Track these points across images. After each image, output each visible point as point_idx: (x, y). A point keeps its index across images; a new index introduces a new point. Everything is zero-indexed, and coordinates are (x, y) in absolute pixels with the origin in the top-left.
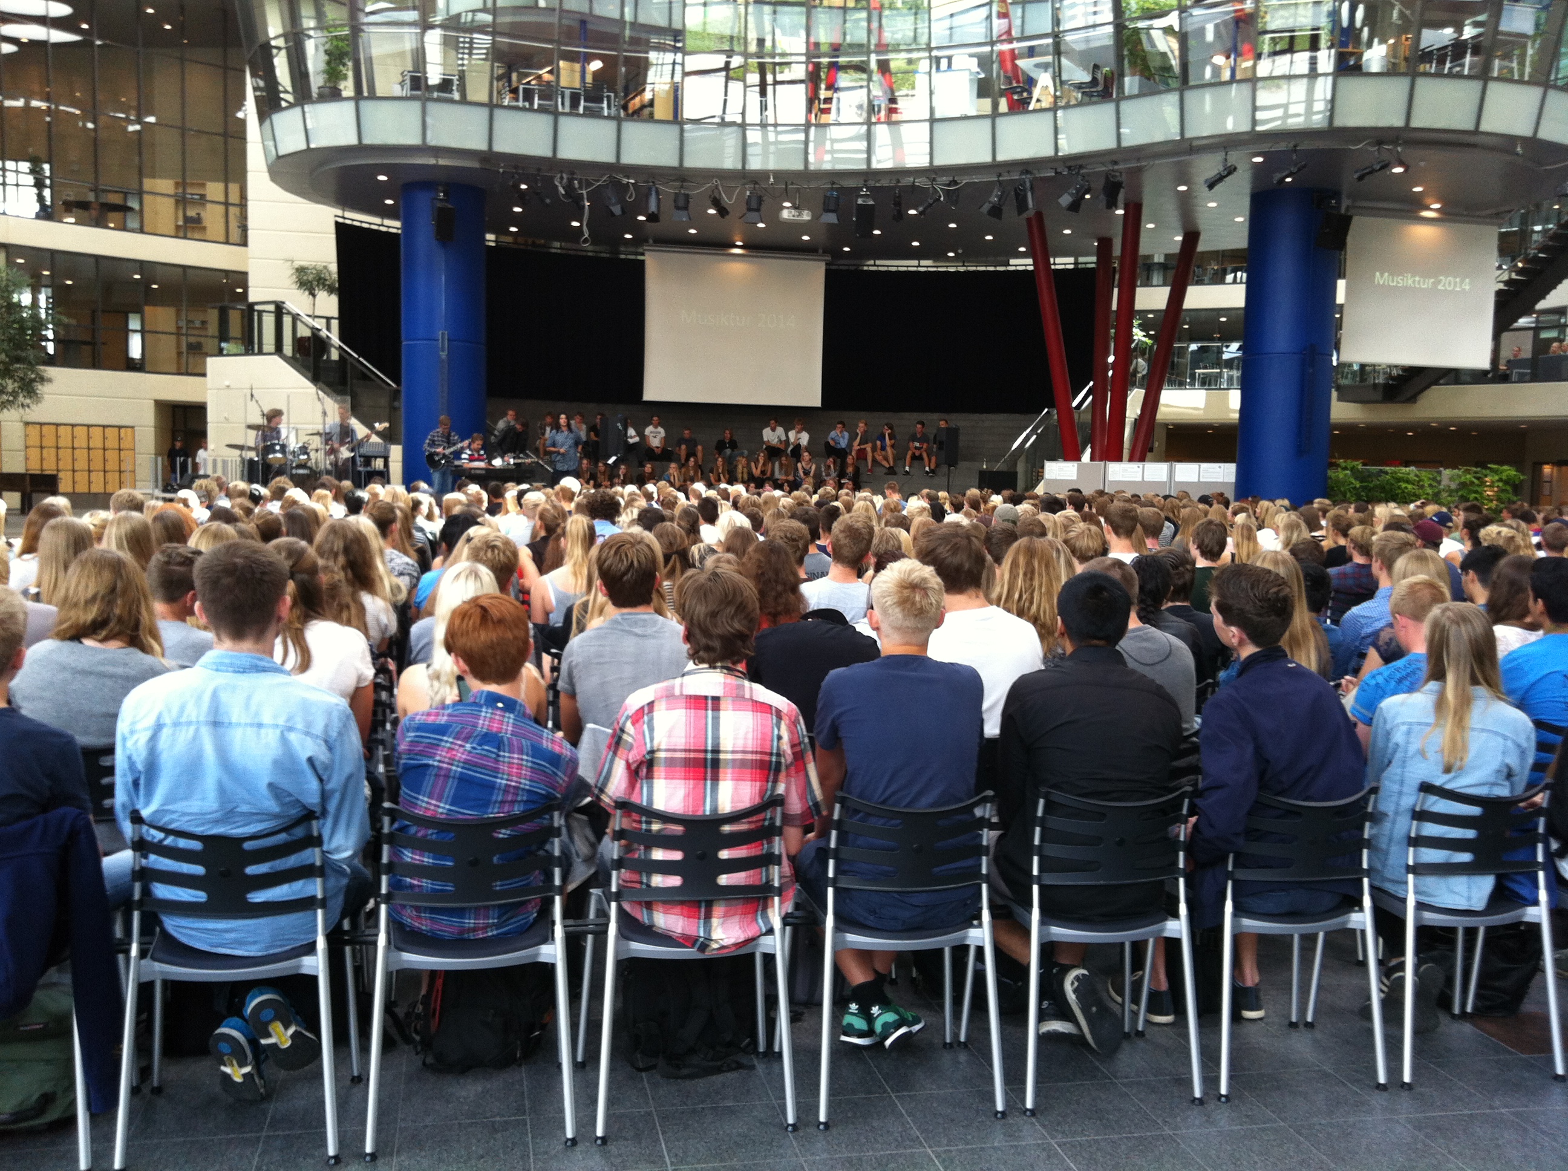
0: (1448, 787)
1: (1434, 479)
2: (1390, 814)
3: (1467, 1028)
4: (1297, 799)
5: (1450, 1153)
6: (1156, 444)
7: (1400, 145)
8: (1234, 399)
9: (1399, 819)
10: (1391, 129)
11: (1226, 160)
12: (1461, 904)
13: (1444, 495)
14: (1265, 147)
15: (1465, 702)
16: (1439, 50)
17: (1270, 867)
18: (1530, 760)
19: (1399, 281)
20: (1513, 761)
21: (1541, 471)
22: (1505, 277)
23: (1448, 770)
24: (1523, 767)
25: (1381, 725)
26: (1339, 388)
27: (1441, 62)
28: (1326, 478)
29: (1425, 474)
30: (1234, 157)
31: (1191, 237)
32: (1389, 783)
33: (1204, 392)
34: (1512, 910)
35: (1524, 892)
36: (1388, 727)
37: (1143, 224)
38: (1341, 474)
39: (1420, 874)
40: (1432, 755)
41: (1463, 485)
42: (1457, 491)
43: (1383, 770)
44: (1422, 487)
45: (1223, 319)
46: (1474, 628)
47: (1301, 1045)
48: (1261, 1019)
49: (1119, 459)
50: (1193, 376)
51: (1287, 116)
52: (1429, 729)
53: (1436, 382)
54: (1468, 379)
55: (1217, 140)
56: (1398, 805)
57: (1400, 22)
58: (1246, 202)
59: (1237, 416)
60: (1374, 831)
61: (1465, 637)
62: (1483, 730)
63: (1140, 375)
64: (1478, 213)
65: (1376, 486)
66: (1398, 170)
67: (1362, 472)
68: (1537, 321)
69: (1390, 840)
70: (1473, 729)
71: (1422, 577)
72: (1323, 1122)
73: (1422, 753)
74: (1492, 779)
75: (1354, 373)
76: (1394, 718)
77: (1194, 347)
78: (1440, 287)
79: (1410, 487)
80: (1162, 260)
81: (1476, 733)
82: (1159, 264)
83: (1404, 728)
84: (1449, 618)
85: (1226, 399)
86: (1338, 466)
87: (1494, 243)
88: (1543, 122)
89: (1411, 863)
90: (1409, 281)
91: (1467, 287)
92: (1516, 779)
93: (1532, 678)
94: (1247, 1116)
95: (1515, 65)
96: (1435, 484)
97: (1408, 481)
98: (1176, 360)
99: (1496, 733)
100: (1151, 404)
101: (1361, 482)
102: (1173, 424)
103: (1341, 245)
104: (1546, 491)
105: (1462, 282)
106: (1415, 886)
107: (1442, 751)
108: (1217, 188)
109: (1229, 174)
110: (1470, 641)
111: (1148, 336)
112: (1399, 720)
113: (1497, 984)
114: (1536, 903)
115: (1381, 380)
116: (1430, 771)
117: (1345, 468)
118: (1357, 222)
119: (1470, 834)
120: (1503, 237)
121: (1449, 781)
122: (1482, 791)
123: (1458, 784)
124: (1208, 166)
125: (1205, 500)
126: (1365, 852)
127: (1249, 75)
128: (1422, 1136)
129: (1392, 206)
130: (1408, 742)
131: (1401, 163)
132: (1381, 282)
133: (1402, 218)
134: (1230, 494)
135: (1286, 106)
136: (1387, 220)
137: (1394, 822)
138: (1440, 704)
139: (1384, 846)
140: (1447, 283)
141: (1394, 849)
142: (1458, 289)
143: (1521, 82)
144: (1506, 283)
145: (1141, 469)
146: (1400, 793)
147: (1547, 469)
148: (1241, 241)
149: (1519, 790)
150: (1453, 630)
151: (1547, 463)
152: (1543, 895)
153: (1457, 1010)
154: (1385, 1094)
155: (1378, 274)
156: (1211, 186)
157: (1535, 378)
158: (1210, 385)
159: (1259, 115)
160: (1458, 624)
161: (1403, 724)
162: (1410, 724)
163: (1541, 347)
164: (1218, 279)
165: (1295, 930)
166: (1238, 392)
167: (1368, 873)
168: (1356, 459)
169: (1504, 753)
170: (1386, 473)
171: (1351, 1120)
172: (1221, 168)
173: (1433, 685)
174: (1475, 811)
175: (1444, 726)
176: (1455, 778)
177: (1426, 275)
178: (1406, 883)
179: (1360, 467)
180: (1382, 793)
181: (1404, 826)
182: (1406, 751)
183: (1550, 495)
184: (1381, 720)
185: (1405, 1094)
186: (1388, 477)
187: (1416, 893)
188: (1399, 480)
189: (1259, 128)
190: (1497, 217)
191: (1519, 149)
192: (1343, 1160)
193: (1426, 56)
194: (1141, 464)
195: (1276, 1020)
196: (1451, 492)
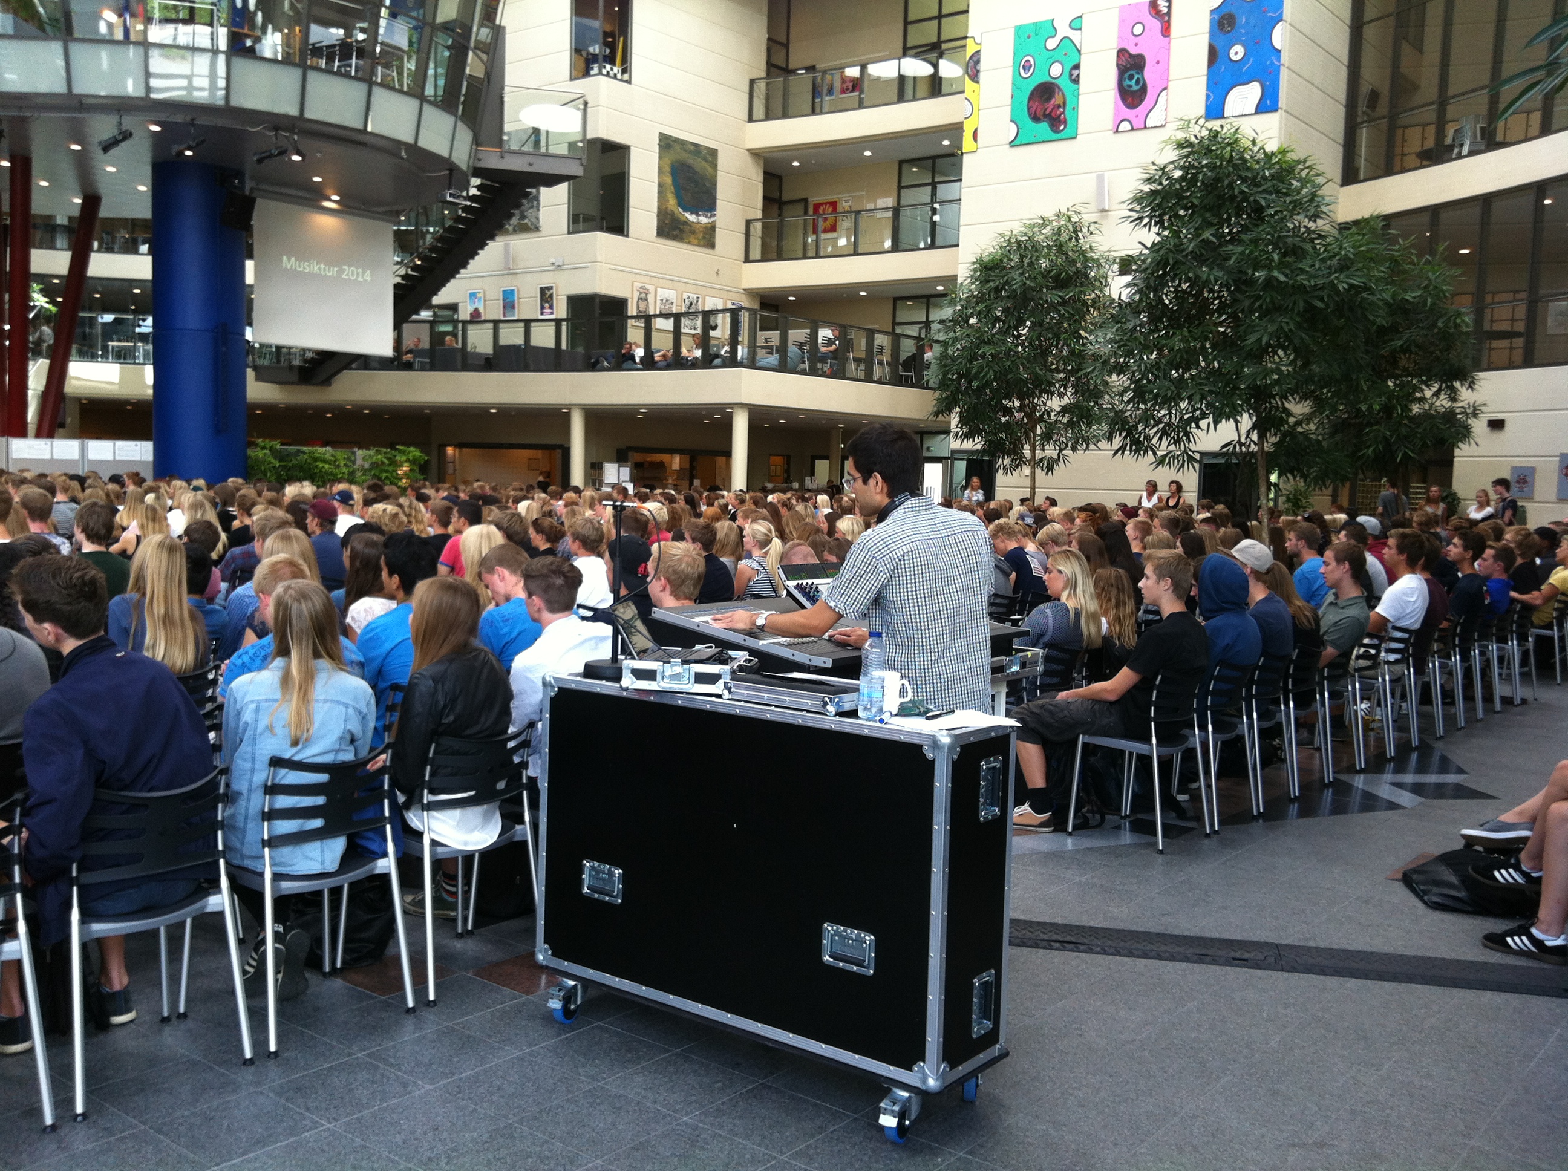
0: (296, 758)
1: (348, 459)
2: (245, 792)
3: (338, 983)
4: (140, 791)
5: (308, 1109)
6: (69, 420)
7: (295, 133)
8: (148, 373)
9: (253, 796)
10: (286, 117)
11: (120, 123)
12: (315, 868)
13: (359, 474)
14: (162, 117)
15: (309, 676)
16: (328, 47)
17: (118, 865)
18: (372, 724)
19: (304, 267)
20: (355, 727)
21: (445, 452)
22: (403, 272)
23: (295, 743)
24: (364, 732)
25: (232, 704)
26: (256, 368)
27: (330, 59)
28: (246, 457)
29: (341, 454)
30: (128, 122)
31: (92, 201)
32: (241, 764)
33: (117, 366)
34: (365, 865)
35: (374, 847)
36: (238, 706)
37: (34, 180)
38: (261, 454)
39: (277, 846)
40: (279, 730)
41: (375, 465)
42: (370, 470)
43: (236, 749)
44: (338, 466)
45: (137, 291)
46: (314, 606)
47: (173, 1040)
48: (132, 1021)
49: (22, 433)
50: (105, 349)
51: (190, 88)
52: (276, 705)
53: (347, 367)
54: (376, 365)
55: (110, 101)
56: (251, 782)
57: (291, 13)
58: (147, 171)
59: (150, 392)
60: (228, 812)
61: (306, 612)
62: (325, 701)
63: (45, 345)
64: (375, 209)
65: (294, 466)
66: (296, 158)
67: (280, 451)
68: (435, 315)
69: (246, 817)
70: (317, 701)
71: (283, 556)
72: (186, 1113)
73: (270, 729)
74: (337, 747)
75: (271, 353)
76: (243, 697)
77: (108, 318)
78: (344, 276)
79: (327, 466)
80: (65, 222)
81: (320, 705)
82: (64, 226)
83: (253, 706)
84: (291, 596)
85: (142, 376)
86: (257, 445)
87: (390, 238)
88: (422, 131)
89: (266, 837)
90: (315, 268)
91: (369, 278)
92: (358, 743)
93: (388, 646)
94: (106, 1129)
95: (395, 74)
96: (349, 464)
97: (325, 461)
98: (87, 330)
99: (339, 703)
100: (57, 376)
101: (280, 461)
102: (86, 399)
103: (248, 228)
104: (451, 471)
105: (363, 273)
106: (271, 858)
107: (289, 725)
108: (112, 152)
109: (124, 139)
110: (311, 617)
111: (52, 302)
112: (247, 699)
113: (362, 936)
114: (385, 855)
115: (297, 362)
116: (277, 745)
117: (263, 448)
118: (261, 205)
119: (320, 800)
120: (398, 234)
121: (297, 753)
122: (328, 759)
123: (307, 754)
124: (103, 127)
125: (116, 479)
126: (220, 834)
127: (140, 38)
128: (283, 1101)
129: (295, 192)
130: (257, 720)
131: (299, 153)
132: (289, 266)
133: (306, 205)
134: (148, 474)
135: (189, 78)
136: (290, 206)
137: (249, 800)
138: (286, 680)
139: (242, 825)
140: (350, 272)
141: (250, 825)
142: (360, 279)
143: (401, 91)
144: (403, 277)
145: (49, 447)
146: (253, 771)
147: (450, 450)
148: (143, 210)
149: (364, 753)
150: (295, 606)
151: (450, 445)
152: (390, 847)
153: (327, 969)
154: (252, 1069)
155: (285, 258)
156: (106, 148)
157: (433, 367)
158: (125, 358)
159: (154, 83)
160: (299, 601)
161: (252, 702)
162: (259, 702)
163: (437, 339)
164: (131, 248)
165: (160, 923)
166: (151, 367)
167: (223, 854)
168: (273, 437)
169: (346, 721)
170: (304, 453)
171: (215, 1104)
172: (116, 132)
173: (279, 662)
174: (323, 778)
175: (291, 700)
176: (303, 748)
177: (330, 264)
178: (263, 857)
179: (278, 446)
180: (235, 773)
181: (259, 802)
182: (256, 729)
183: (454, 473)
184: (232, 700)
185: (271, 1063)
186: (306, 457)
187: (272, 865)
188: (316, 460)
189: (153, 96)
190: (392, 215)
191: (403, 154)
192: (203, 1147)
193: (317, 51)
194: (48, 441)
195: (148, 1018)
196: (365, 472)
